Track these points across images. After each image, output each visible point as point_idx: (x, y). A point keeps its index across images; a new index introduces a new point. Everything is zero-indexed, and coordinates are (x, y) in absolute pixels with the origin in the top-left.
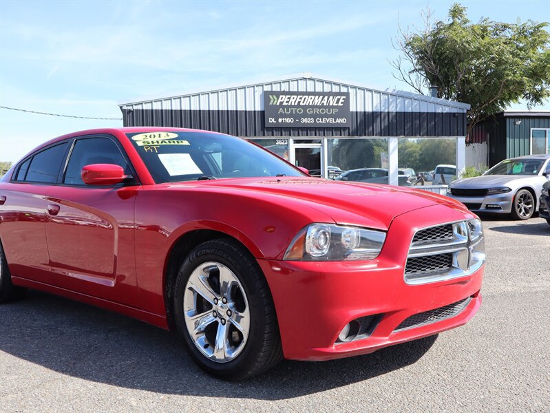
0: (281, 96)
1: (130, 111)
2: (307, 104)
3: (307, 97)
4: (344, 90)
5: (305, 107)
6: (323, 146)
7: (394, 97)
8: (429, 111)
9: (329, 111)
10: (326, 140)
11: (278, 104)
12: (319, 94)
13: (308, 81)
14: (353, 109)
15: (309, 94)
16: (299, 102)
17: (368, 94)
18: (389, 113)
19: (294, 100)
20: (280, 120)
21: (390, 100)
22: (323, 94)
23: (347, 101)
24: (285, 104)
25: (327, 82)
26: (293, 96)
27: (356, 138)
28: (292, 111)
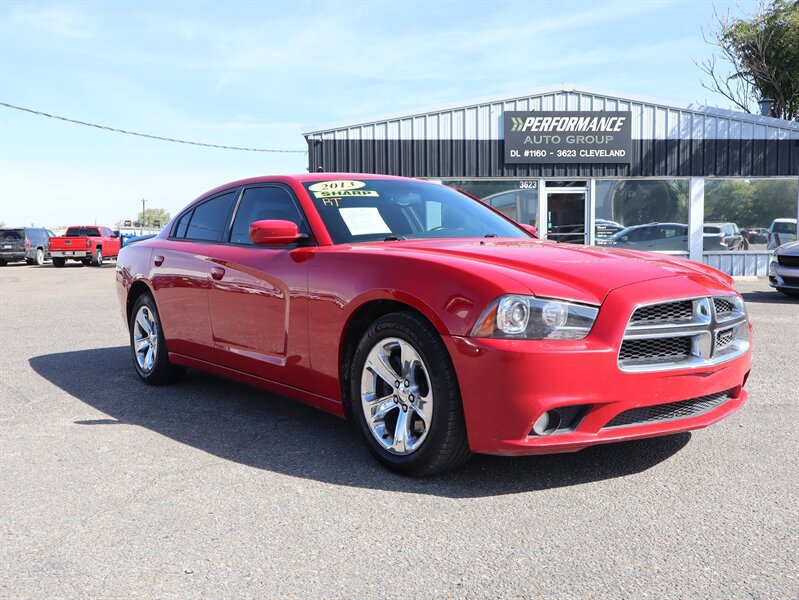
0: (528, 119)
1: (318, 141)
2: (567, 130)
3: (567, 119)
4: (623, 108)
5: (564, 134)
6: (589, 191)
7: (701, 118)
8: (756, 137)
9: (600, 140)
10: (593, 182)
11: (524, 130)
12: (585, 114)
13: (569, 97)
14: (635, 135)
15: (570, 114)
16: (555, 127)
17: (660, 114)
18: (691, 141)
19: (547, 124)
20: (526, 153)
21: (695, 121)
22: (591, 114)
23: (627, 125)
24: (533, 129)
25: (598, 97)
26: (546, 119)
27: (639, 178)
28: (544, 139)
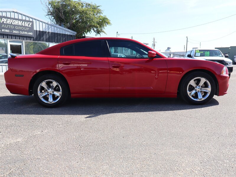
0: (3, 19)
2: (15, 24)
3: (15, 21)
4: (31, 20)
5: (15, 25)
6: (23, 44)
7: (51, 26)
8: (63, 33)
9: (25, 29)
10: (24, 42)
11: (2, 22)
12: (21, 20)
13: (15, 14)
14: (35, 29)
15: (16, 19)
16: (12, 23)
17: (41, 23)
18: (49, 32)
19: (9, 21)
20: (3, 30)
21: (49, 27)
23: (32, 25)
24: (5, 22)
25: (24, 15)
26: (9, 20)
27: (36, 42)
28: (8, 26)
